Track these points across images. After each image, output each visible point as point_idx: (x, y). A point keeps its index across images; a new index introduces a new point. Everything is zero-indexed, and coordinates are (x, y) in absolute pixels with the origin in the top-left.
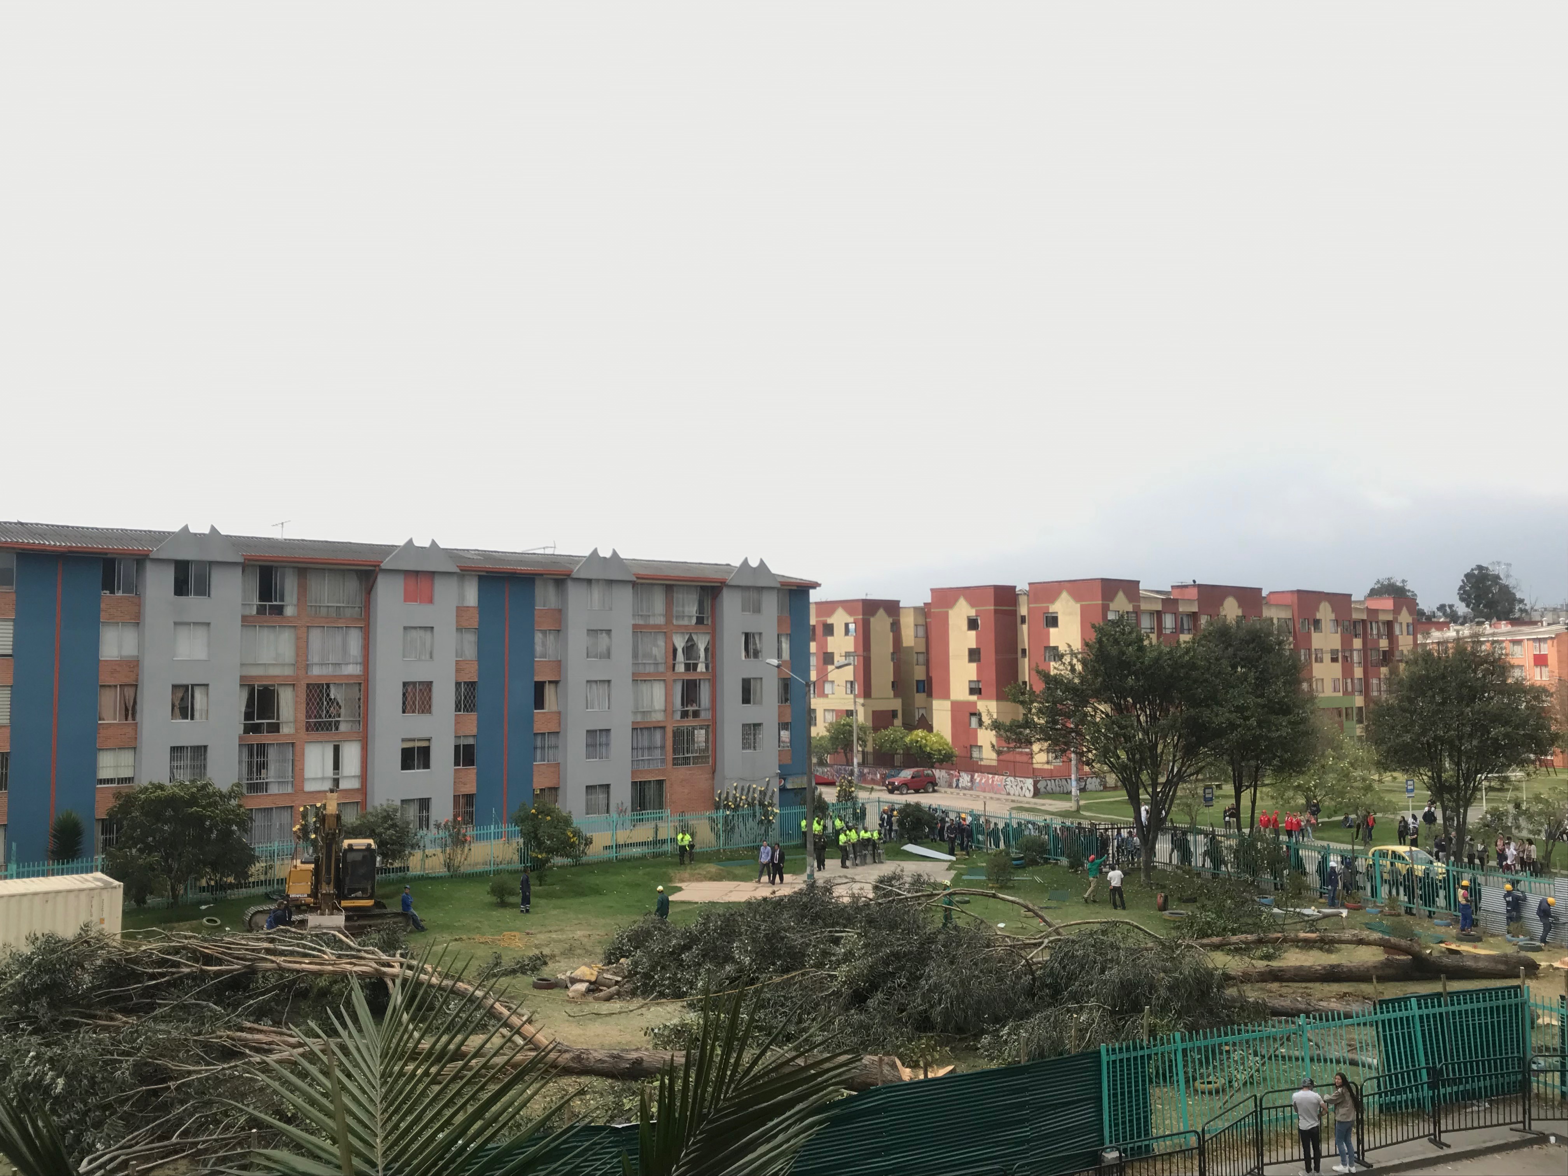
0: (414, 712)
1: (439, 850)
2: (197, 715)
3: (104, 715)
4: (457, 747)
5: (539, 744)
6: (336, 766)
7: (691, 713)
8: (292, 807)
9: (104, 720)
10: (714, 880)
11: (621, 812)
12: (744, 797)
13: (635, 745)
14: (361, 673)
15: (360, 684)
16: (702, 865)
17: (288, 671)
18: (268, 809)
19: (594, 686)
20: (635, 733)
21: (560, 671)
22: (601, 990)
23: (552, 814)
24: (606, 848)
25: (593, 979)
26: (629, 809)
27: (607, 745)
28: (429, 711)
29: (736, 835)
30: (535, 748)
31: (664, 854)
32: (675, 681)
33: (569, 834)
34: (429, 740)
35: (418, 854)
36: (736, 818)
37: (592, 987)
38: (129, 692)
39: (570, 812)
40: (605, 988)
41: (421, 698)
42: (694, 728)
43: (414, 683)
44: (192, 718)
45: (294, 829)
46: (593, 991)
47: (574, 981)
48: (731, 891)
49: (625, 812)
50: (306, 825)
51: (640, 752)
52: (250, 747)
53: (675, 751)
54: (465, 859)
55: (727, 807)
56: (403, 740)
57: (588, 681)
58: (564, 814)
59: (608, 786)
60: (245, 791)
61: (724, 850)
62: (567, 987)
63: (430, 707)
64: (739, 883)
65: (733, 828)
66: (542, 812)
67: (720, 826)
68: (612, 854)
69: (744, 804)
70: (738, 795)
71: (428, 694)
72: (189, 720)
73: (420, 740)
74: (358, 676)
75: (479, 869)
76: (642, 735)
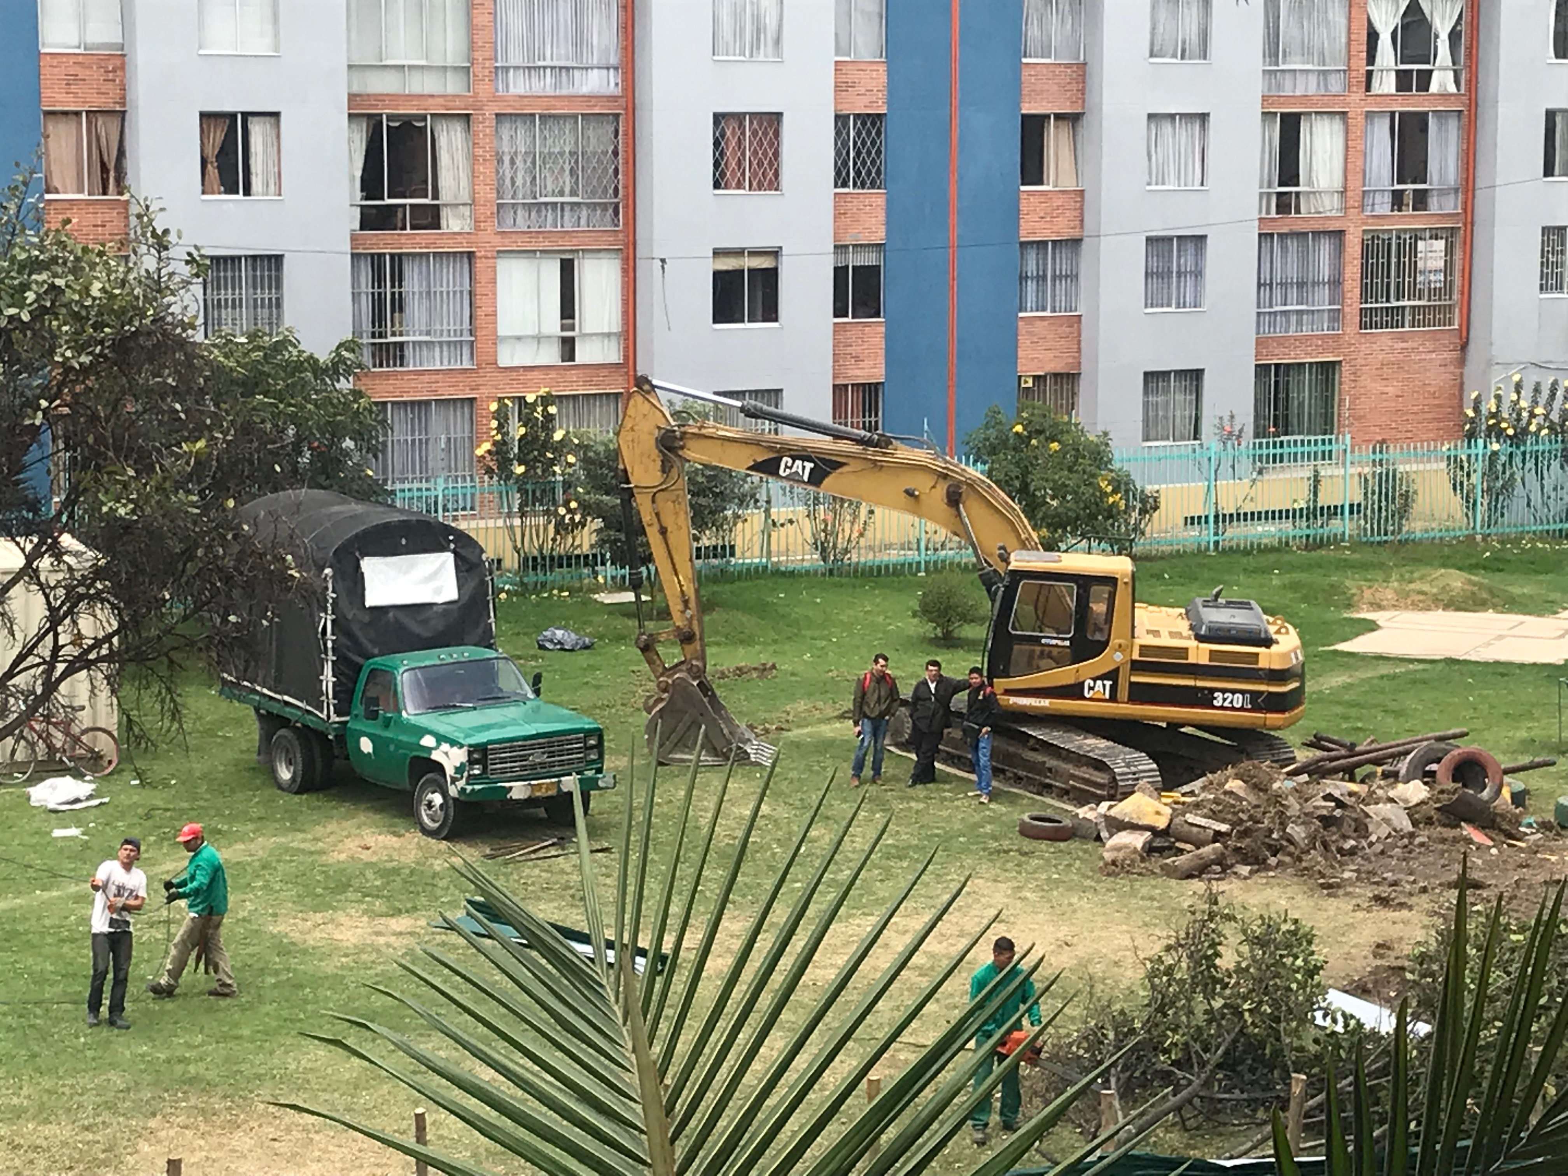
0: (739, 186)
1: (801, 509)
2: (257, 183)
3: (56, 182)
4: (840, 273)
5: (1031, 268)
6: (568, 309)
7: (1409, 199)
8: (472, 400)
9: (57, 192)
10: (1458, 609)
11: (1230, 437)
12: (1539, 411)
13: (1266, 276)
14: (618, 92)
15: (617, 116)
16: (1427, 570)
17: (453, 85)
18: (420, 403)
19: (1167, 128)
20: (1266, 246)
21: (1083, 91)
22: (1181, 851)
23: (1065, 437)
24: (1191, 521)
25: (1161, 823)
26: (1250, 430)
27: (1198, 274)
28: (774, 184)
29: (1518, 504)
30: (1023, 278)
31: (1336, 540)
32: (1370, 116)
33: (1103, 484)
34: (776, 253)
35: (755, 518)
36: (1518, 460)
37: (1158, 843)
38: (107, 129)
39: (1106, 434)
40: (1188, 847)
41: (755, 153)
42: (1417, 236)
43: (739, 117)
44: (247, 192)
45: (480, 452)
46: (1161, 850)
47: (1117, 825)
48: (1500, 637)
49: (1239, 437)
50: (504, 443)
51: (1278, 293)
52: (377, 260)
53: (1366, 293)
54: (861, 535)
55: (1495, 432)
56: (718, 253)
57: (1151, 116)
58: (1092, 438)
59: (1197, 375)
60: (367, 358)
61: (1485, 537)
62: (1098, 838)
63: (777, 175)
64: (1521, 618)
65: (1508, 486)
66: (1040, 432)
67: (1475, 478)
68: (1206, 535)
69: (1540, 428)
70: (1523, 404)
71: (771, 144)
72: (240, 196)
73: (754, 253)
74: (613, 98)
75: (893, 556)
76: (1284, 250)
